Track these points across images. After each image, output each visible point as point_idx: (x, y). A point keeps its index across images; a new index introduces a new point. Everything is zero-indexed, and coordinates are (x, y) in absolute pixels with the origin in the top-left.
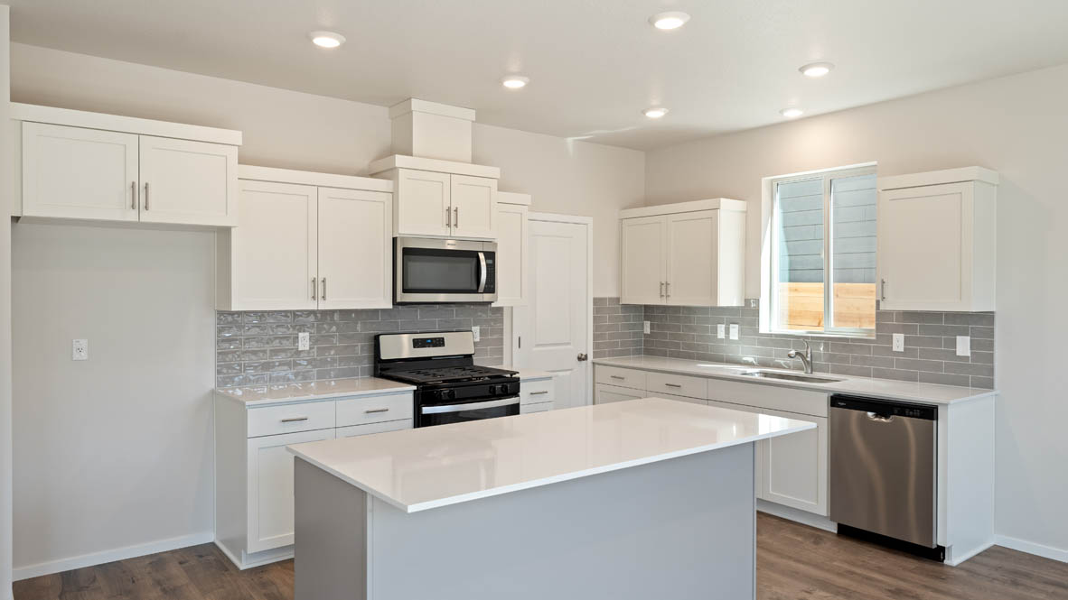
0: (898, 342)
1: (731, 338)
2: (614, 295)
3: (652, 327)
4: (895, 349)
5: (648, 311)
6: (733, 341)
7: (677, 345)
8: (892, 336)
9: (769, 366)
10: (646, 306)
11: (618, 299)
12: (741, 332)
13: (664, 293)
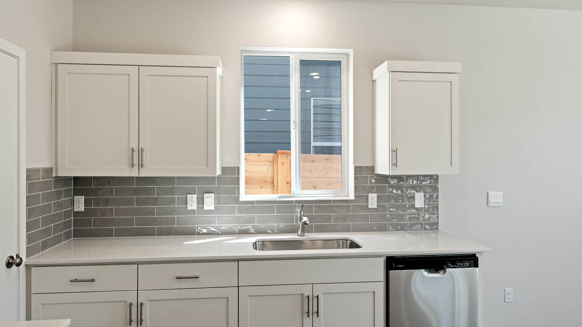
0: (373, 200)
1: (206, 208)
2: (45, 164)
3: (87, 203)
4: (370, 206)
5: (80, 184)
6: (209, 212)
7: (131, 222)
8: (368, 196)
9: (265, 232)
10: (75, 178)
11: (49, 171)
12: (217, 201)
13: (136, 162)
